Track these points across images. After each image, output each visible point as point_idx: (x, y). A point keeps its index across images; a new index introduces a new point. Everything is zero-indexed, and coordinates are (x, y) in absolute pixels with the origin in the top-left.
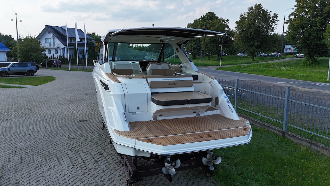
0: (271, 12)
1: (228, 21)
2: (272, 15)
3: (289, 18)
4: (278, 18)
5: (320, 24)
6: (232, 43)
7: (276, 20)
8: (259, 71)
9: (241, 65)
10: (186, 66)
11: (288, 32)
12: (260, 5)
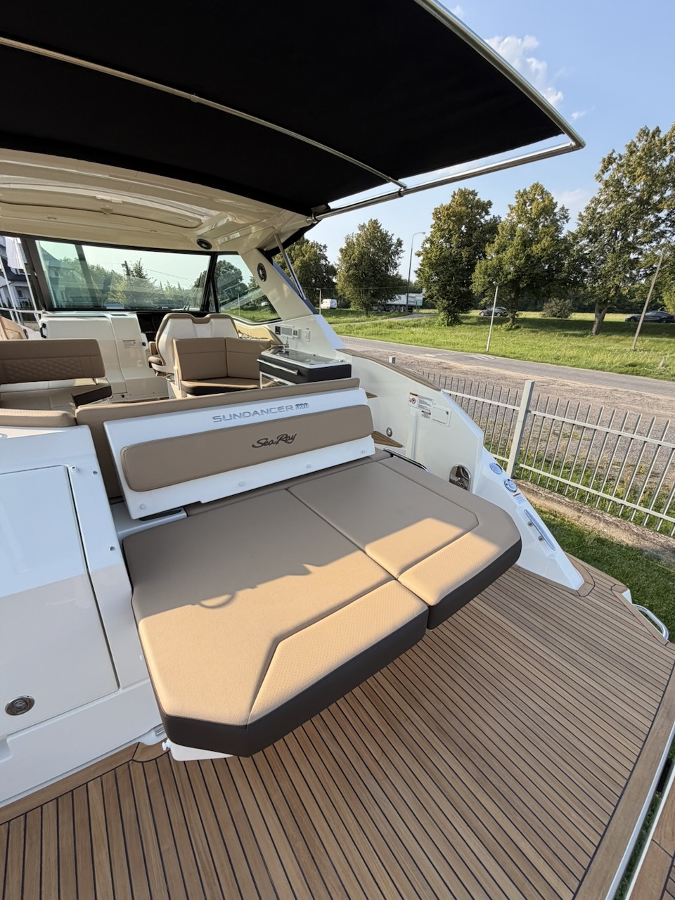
0: (393, 235)
1: (325, 247)
2: (394, 241)
3: (422, 247)
4: (403, 248)
5: (467, 259)
6: (334, 287)
7: (401, 251)
8: (382, 334)
9: (352, 324)
10: (297, 329)
11: (421, 271)
12: (376, 222)
